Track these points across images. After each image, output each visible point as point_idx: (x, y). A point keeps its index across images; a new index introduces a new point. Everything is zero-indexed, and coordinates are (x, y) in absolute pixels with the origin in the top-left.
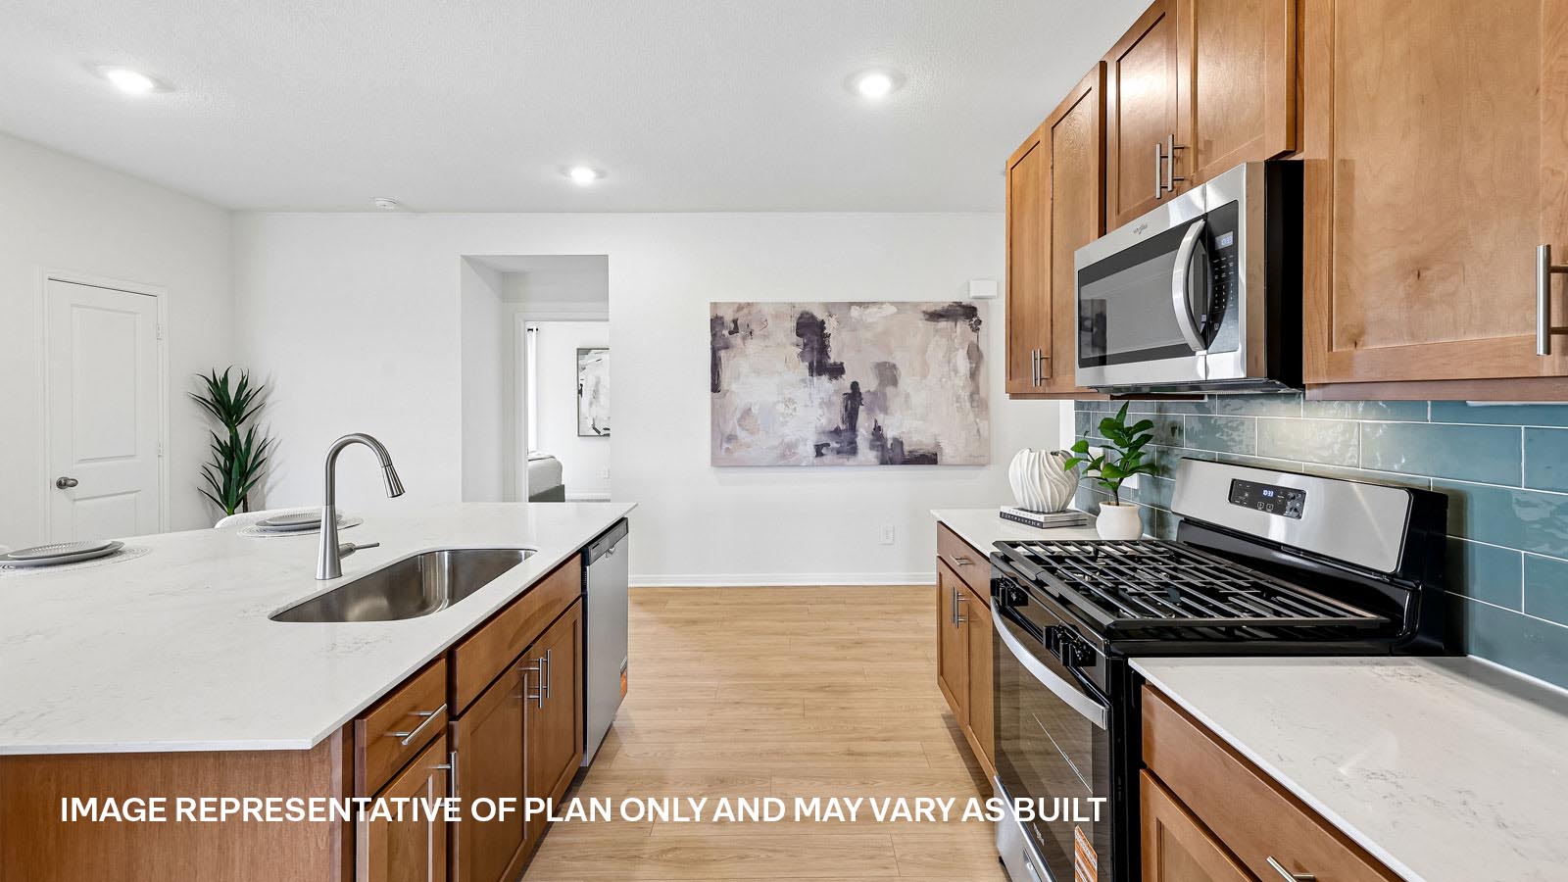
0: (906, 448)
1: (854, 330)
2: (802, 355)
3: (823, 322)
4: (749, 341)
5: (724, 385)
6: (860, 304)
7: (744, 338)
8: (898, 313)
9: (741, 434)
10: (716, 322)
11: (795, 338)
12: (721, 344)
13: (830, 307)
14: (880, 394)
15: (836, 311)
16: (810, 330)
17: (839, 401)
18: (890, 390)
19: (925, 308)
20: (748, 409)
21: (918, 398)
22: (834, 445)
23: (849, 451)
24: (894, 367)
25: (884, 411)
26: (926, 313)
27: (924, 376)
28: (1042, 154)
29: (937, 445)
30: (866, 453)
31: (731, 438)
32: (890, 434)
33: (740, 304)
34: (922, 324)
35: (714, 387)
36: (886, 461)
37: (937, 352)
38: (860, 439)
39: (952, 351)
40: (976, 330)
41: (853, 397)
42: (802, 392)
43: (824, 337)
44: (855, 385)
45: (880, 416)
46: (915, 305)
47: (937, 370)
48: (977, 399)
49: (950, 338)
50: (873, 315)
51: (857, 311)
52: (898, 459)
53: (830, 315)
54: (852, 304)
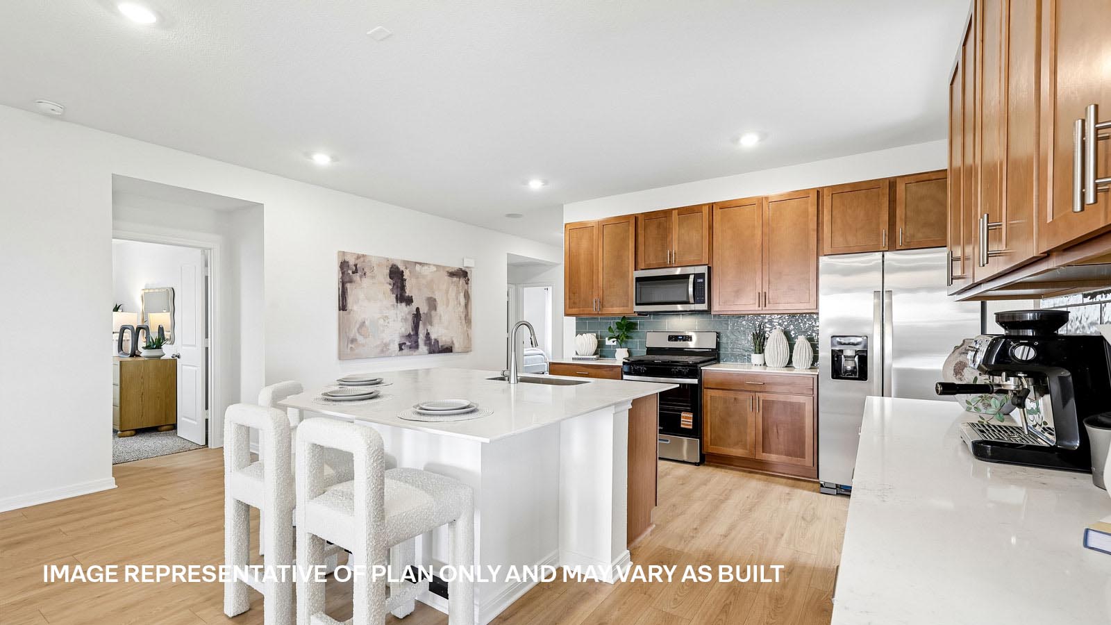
0: (440, 344)
1: (417, 278)
2: (392, 290)
3: (403, 272)
4: (364, 279)
5: (349, 306)
6: (420, 264)
7: (361, 277)
8: (436, 271)
9: (360, 337)
10: (344, 265)
11: (388, 280)
12: (347, 279)
13: (406, 263)
14: (429, 316)
15: (408, 266)
16: (396, 276)
17: (410, 318)
18: (433, 313)
19: (448, 269)
20: (364, 322)
21: (445, 318)
22: (408, 344)
23: (415, 346)
24: (435, 300)
25: (431, 324)
26: (448, 272)
27: (447, 306)
28: (595, 231)
29: (452, 342)
30: (423, 348)
31: (353, 341)
32: (433, 336)
33: (358, 255)
34: (447, 278)
35: (343, 307)
36: (431, 352)
37: (452, 294)
38: (419, 340)
39: (458, 293)
40: (467, 284)
41: (417, 316)
42: (392, 313)
43: (403, 280)
44: (418, 309)
45: (429, 327)
46: (444, 267)
47: (452, 303)
48: (467, 319)
49: (458, 287)
50: (425, 271)
51: (418, 267)
52: (437, 350)
53: (406, 268)
54: (416, 263)
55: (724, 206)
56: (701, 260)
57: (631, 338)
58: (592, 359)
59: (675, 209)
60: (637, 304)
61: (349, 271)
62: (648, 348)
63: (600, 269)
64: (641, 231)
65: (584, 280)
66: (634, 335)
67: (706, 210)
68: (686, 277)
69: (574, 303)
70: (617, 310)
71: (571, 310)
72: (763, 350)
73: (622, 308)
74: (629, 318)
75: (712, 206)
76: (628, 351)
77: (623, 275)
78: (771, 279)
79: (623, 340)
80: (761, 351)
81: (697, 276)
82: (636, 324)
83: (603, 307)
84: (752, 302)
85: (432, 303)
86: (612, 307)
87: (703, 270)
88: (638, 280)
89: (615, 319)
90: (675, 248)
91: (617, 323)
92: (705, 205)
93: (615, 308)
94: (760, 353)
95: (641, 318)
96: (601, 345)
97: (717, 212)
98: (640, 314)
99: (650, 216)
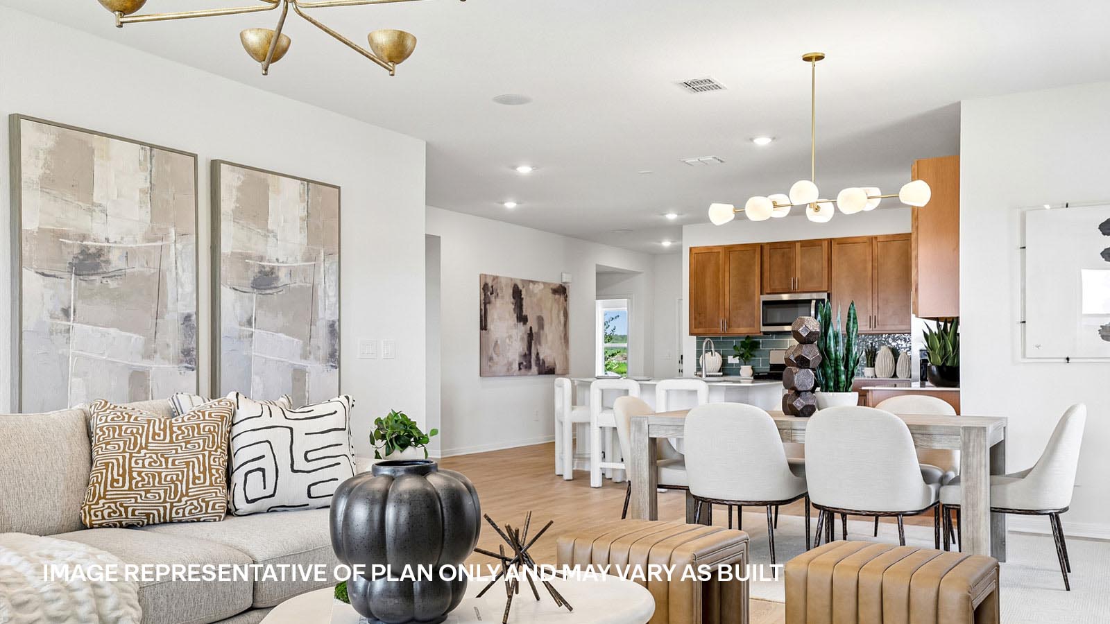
0: (546, 365)
1: (531, 297)
2: (514, 309)
3: (521, 291)
4: (497, 300)
5: (490, 326)
6: (532, 282)
7: (495, 298)
8: (544, 288)
9: (494, 356)
10: (485, 288)
11: (512, 300)
12: (487, 301)
13: (523, 281)
14: (538, 334)
15: (525, 285)
16: (517, 293)
17: (526, 337)
18: (541, 332)
19: (551, 287)
20: (497, 342)
21: (550, 338)
22: (525, 363)
23: (529, 367)
24: (542, 319)
25: (540, 344)
26: (552, 289)
27: (551, 324)
28: (722, 256)
29: (555, 363)
30: (535, 369)
31: (491, 359)
32: (541, 357)
33: (494, 276)
34: (551, 295)
35: (484, 327)
36: (540, 373)
37: (555, 312)
38: (532, 360)
39: (559, 311)
40: (566, 300)
41: (530, 335)
42: (514, 332)
43: (522, 299)
44: (531, 328)
45: (539, 347)
46: (549, 284)
47: (555, 322)
48: (566, 338)
49: (559, 305)
50: (537, 289)
51: (531, 286)
52: (544, 371)
53: (523, 287)
54: (530, 281)
55: (842, 242)
56: (821, 287)
57: (755, 357)
58: (719, 376)
59: (798, 241)
60: (764, 325)
61: (488, 291)
62: (771, 365)
63: (727, 292)
64: (766, 258)
65: (709, 301)
66: (756, 353)
67: (825, 244)
68: (809, 301)
69: (700, 323)
70: (744, 330)
71: (696, 330)
72: (874, 364)
73: (748, 329)
74: (753, 338)
75: (830, 241)
76: (752, 369)
77: (749, 298)
78: (880, 305)
79: (745, 359)
80: (873, 366)
81: (818, 301)
82: (759, 343)
83: (729, 327)
84: (865, 324)
85: (540, 320)
86: (739, 327)
87: (824, 296)
88: (765, 303)
89: (739, 338)
90: (798, 276)
91: (742, 342)
92: (824, 240)
93: (741, 329)
94: (871, 367)
95: (765, 338)
96: (725, 363)
97: (835, 247)
98: (765, 333)
99: (775, 246)
